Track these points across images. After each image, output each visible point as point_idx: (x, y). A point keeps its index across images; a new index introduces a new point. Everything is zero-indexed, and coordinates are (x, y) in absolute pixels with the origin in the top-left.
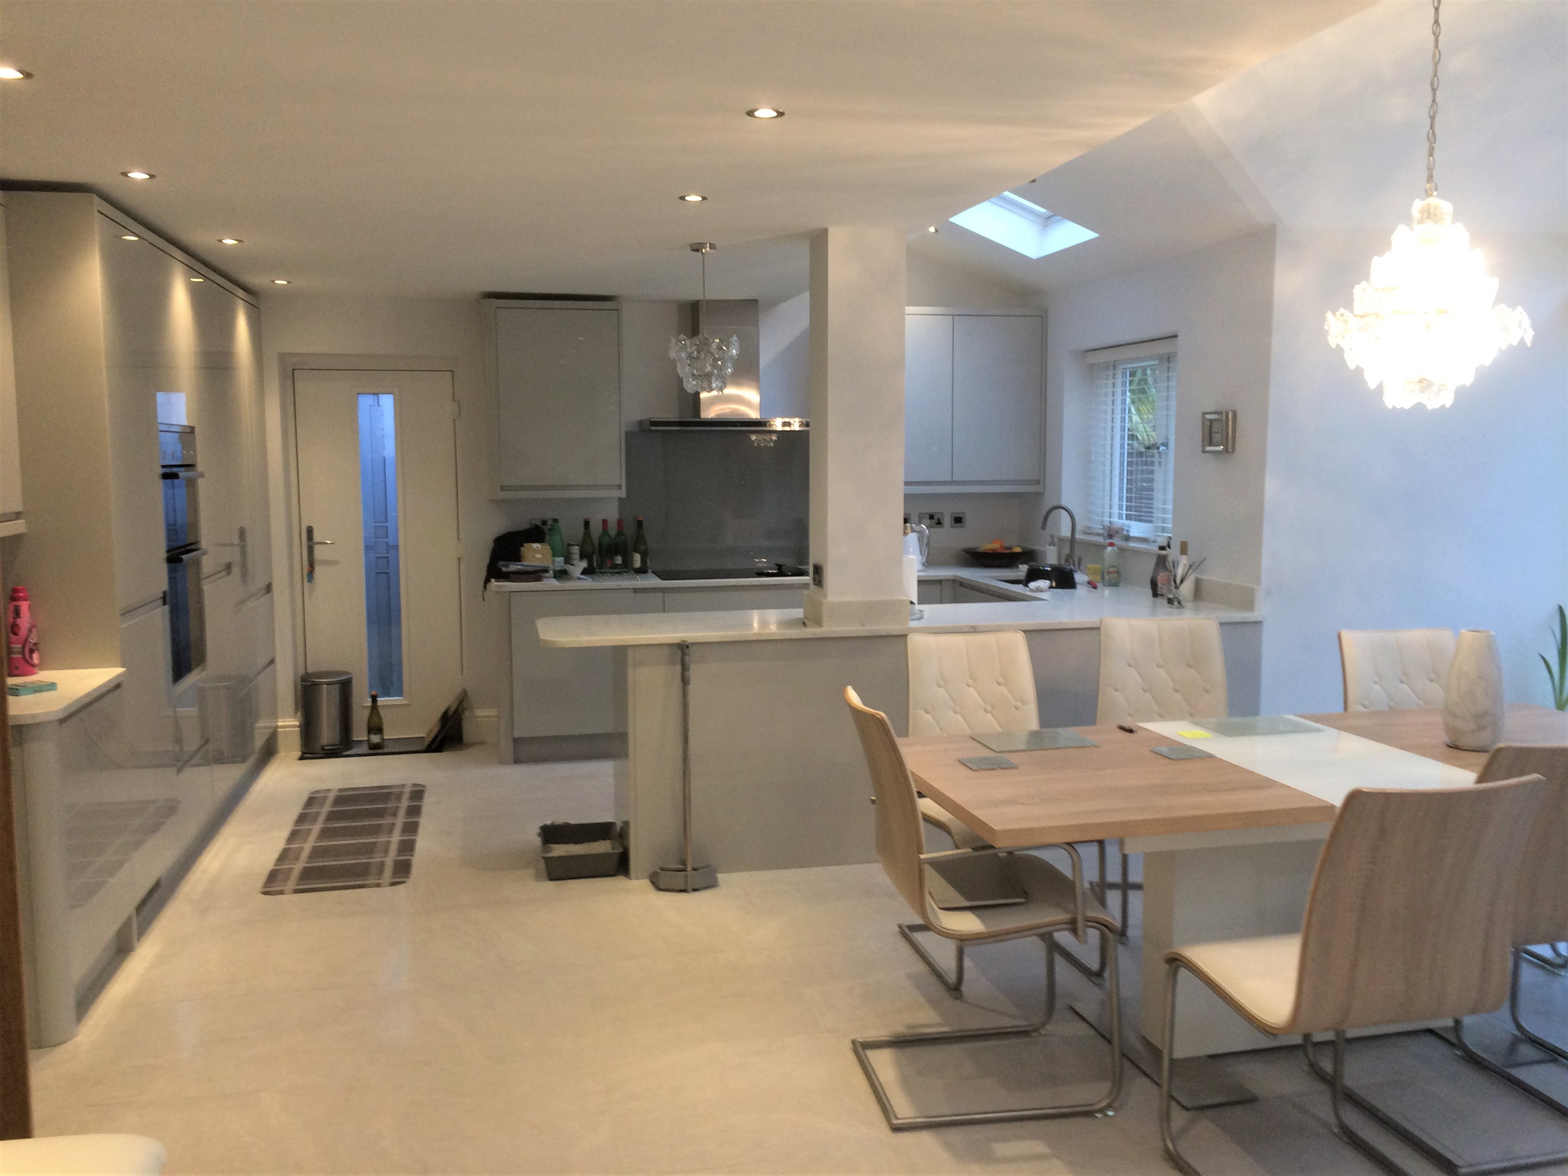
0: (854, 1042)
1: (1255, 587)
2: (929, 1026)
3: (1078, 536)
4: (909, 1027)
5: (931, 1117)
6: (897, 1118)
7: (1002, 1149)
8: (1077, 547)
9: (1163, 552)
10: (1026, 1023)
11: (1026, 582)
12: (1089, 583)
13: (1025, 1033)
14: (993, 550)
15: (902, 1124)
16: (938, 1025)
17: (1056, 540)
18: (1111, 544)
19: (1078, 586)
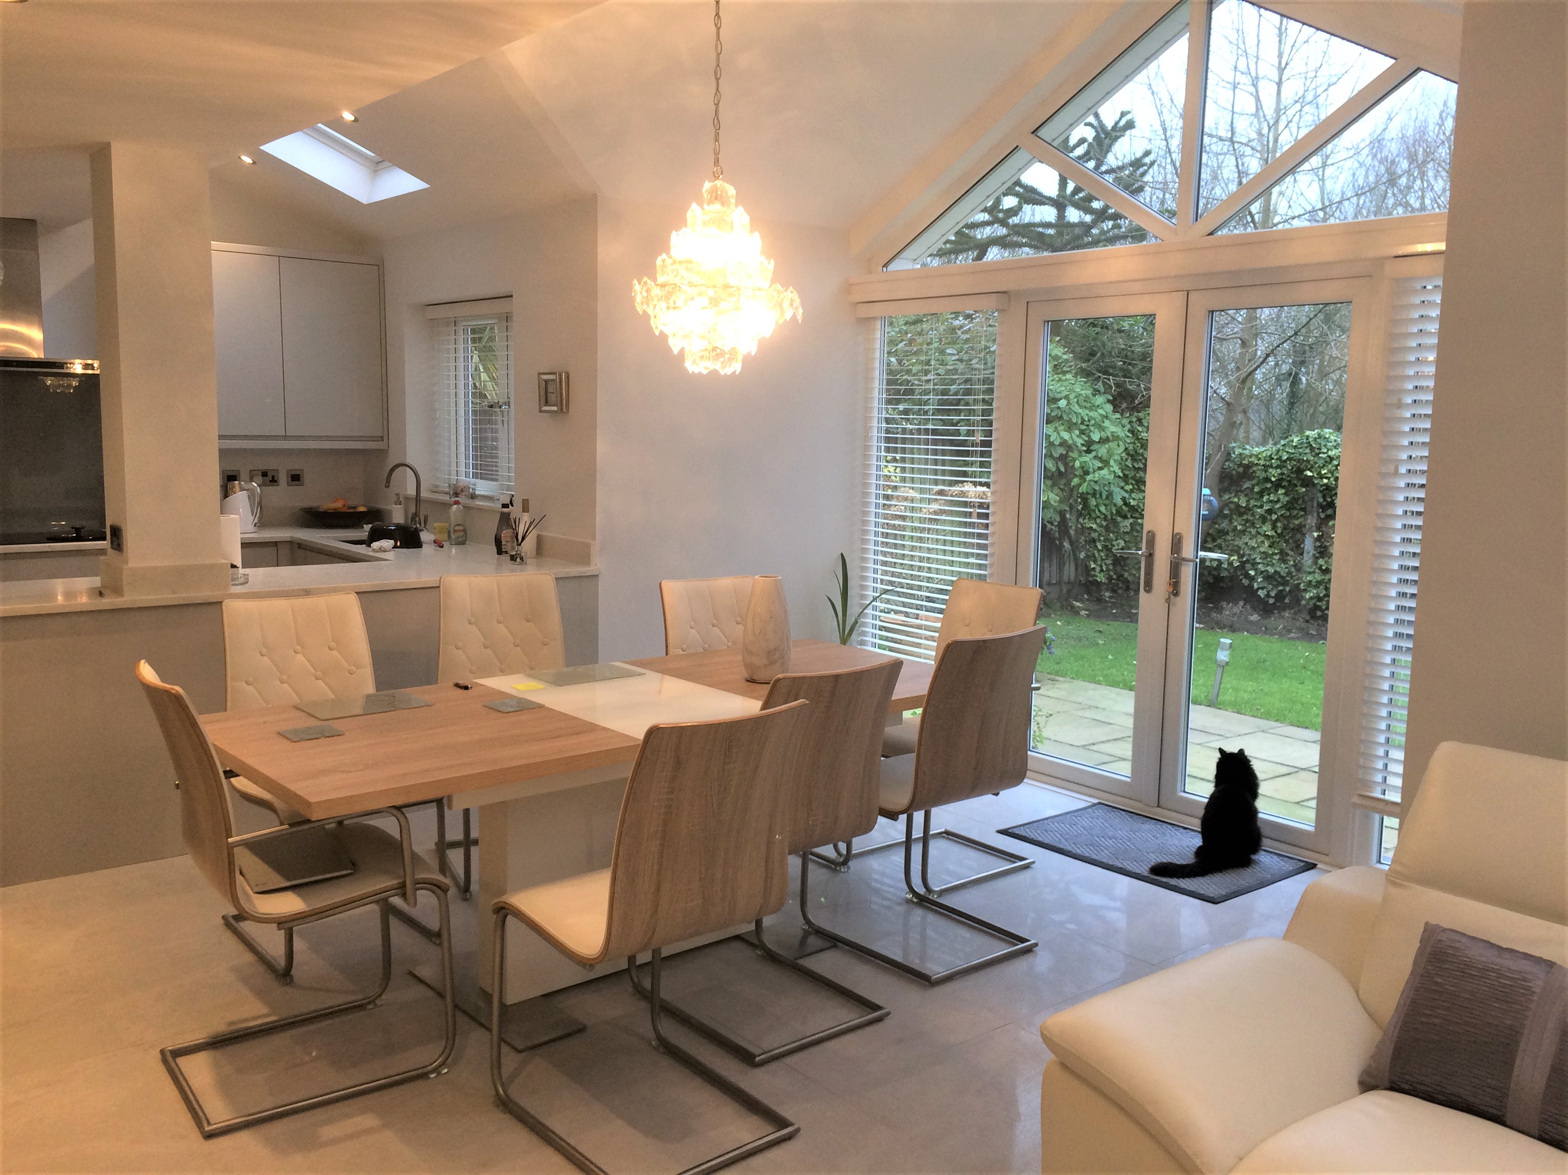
0: (162, 1052)
1: (592, 542)
2: (255, 1018)
3: (424, 494)
4: (231, 1024)
5: (250, 1115)
6: (209, 1123)
7: (328, 1132)
8: (423, 506)
9: (506, 510)
10: (361, 997)
11: (368, 542)
12: (435, 542)
13: (360, 1007)
14: (335, 509)
15: (214, 1130)
16: (265, 1016)
17: (401, 499)
18: (457, 503)
19: (424, 545)
